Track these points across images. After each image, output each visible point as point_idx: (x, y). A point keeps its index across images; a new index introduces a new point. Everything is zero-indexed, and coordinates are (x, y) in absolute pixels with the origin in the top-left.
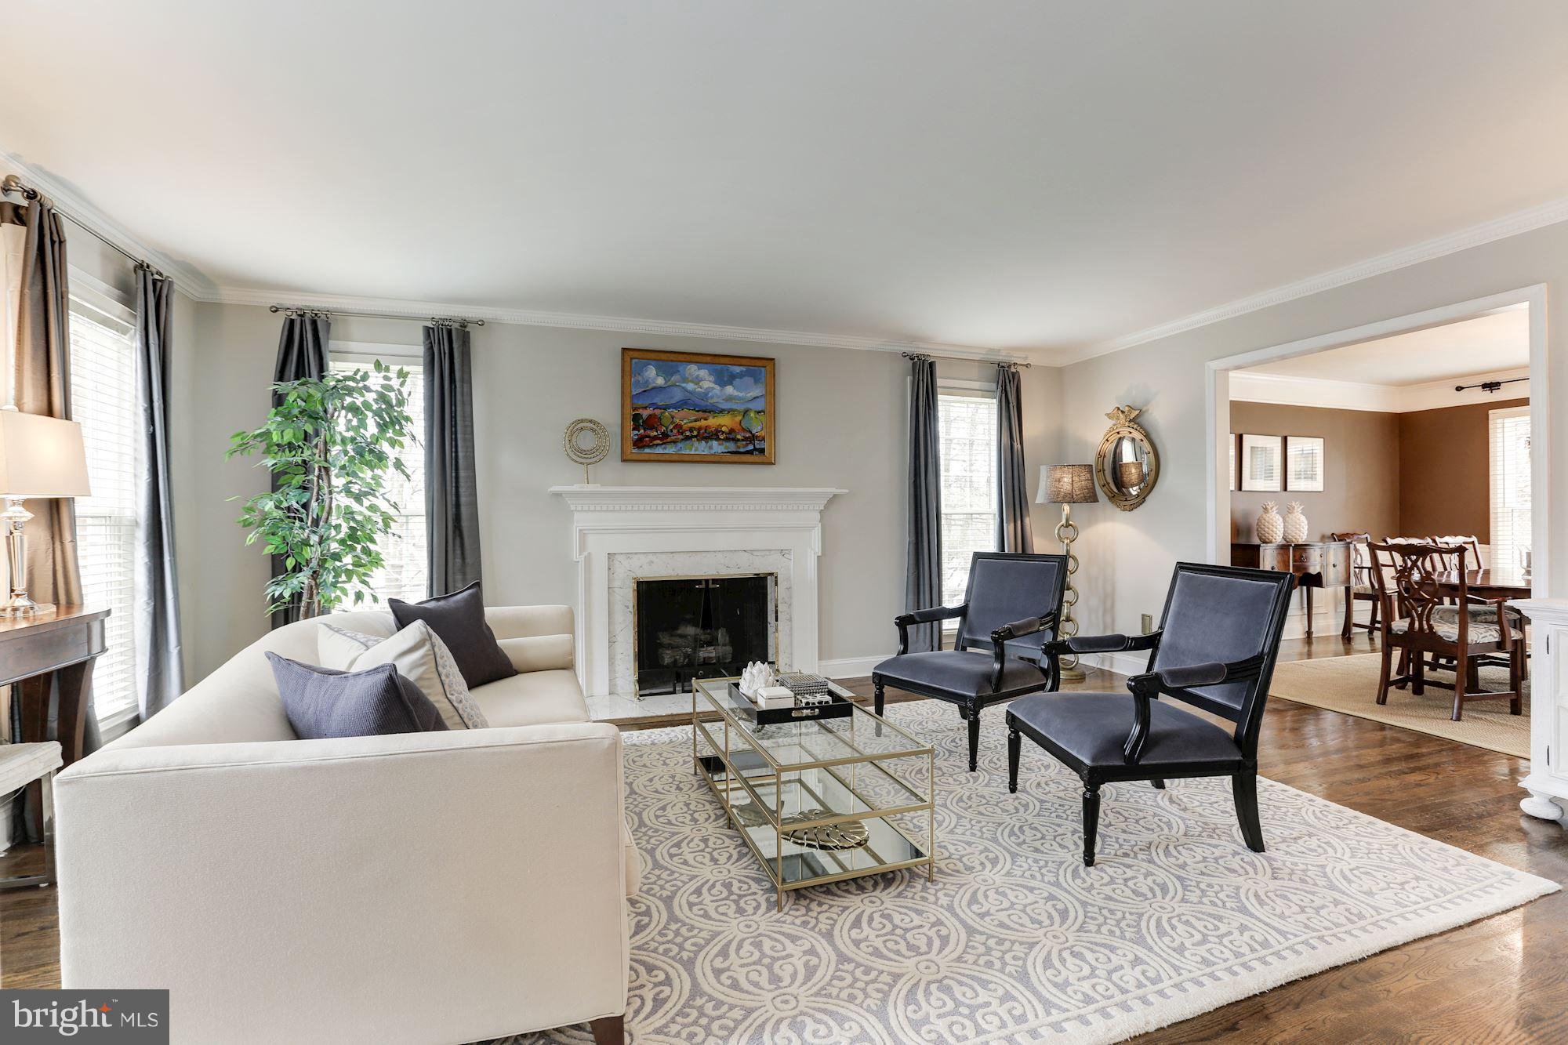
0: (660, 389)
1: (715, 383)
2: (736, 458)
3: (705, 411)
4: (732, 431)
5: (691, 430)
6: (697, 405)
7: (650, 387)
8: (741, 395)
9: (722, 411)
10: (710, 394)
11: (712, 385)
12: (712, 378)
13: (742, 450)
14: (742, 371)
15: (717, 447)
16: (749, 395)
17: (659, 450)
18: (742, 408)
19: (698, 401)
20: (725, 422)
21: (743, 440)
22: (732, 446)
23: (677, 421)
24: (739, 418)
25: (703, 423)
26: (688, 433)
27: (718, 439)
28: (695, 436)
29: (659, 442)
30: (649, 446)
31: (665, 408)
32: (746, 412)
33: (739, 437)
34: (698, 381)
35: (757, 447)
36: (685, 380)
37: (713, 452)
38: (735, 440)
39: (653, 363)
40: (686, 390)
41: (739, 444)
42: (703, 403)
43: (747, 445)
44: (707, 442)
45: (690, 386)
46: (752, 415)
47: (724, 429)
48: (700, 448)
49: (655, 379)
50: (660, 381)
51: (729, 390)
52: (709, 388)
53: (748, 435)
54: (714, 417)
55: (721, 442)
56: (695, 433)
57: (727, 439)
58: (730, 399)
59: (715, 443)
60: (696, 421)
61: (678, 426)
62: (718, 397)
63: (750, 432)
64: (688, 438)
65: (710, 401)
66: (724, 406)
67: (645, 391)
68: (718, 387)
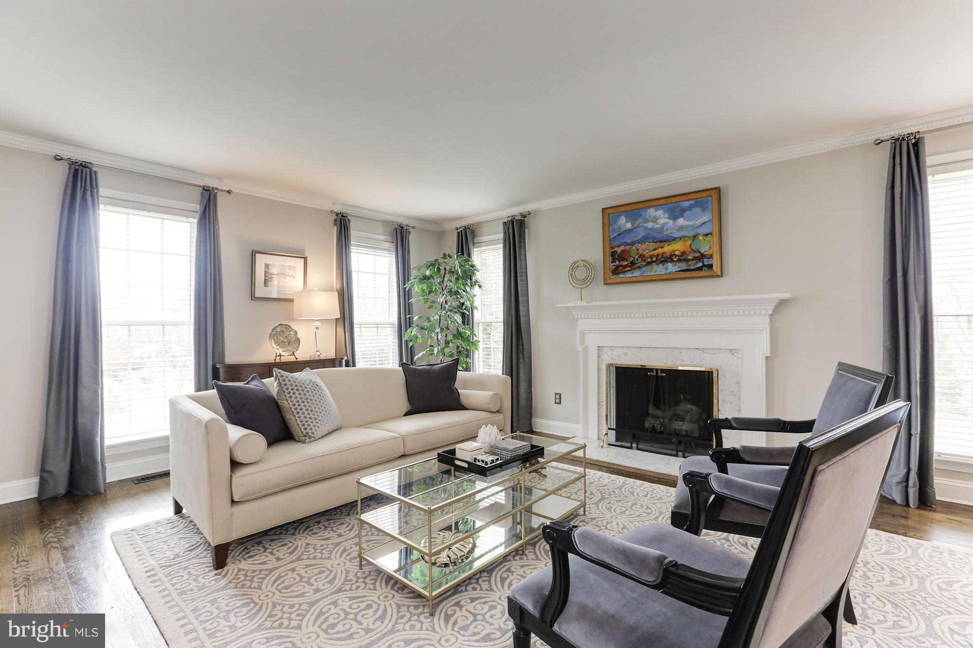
0: (629, 231)
1: (669, 218)
2: (687, 274)
3: (661, 242)
4: (683, 253)
5: (651, 257)
6: (654, 238)
7: (622, 231)
8: (690, 223)
9: (674, 239)
10: (665, 228)
11: (666, 220)
12: (666, 215)
13: (692, 268)
14: (690, 205)
15: (671, 267)
16: (697, 222)
17: (629, 275)
18: (691, 234)
19: (656, 235)
20: (677, 247)
21: (693, 260)
22: (683, 266)
23: (641, 252)
24: (689, 242)
25: (660, 251)
26: (649, 260)
27: (672, 261)
28: (655, 262)
29: (629, 269)
30: (623, 273)
31: (632, 244)
32: (695, 237)
33: (690, 257)
34: (655, 220)
35: (706, 263)
36: (646, 221)
37: (668, 272)
38: (687, 260)
39: (624, 214)
40: (647, 229)
41: (690, 263)
42: (659, 236)
43: (696, 263)
44: (663, 265)
45: (650, 225)
46: (701, 238)
47: (677, 253)
48: (658, 270)
49: (625, 225)
50: (629, 226)
51: (681, 221)
52: (664, 223)
53: (697, 255)
54: (668, 245)
55: (674, 263)
56: (654, 259)
57: (680, 261)
58: (682, 228)
59: (670, 265)
60: (655, 250)
61: (642, 256)
62: (671, 229)
63: (699, 252)
64: (649, 263)
65: (666, 233)
66: (677, 235)
67: (619, 235)
68: (671, 222)
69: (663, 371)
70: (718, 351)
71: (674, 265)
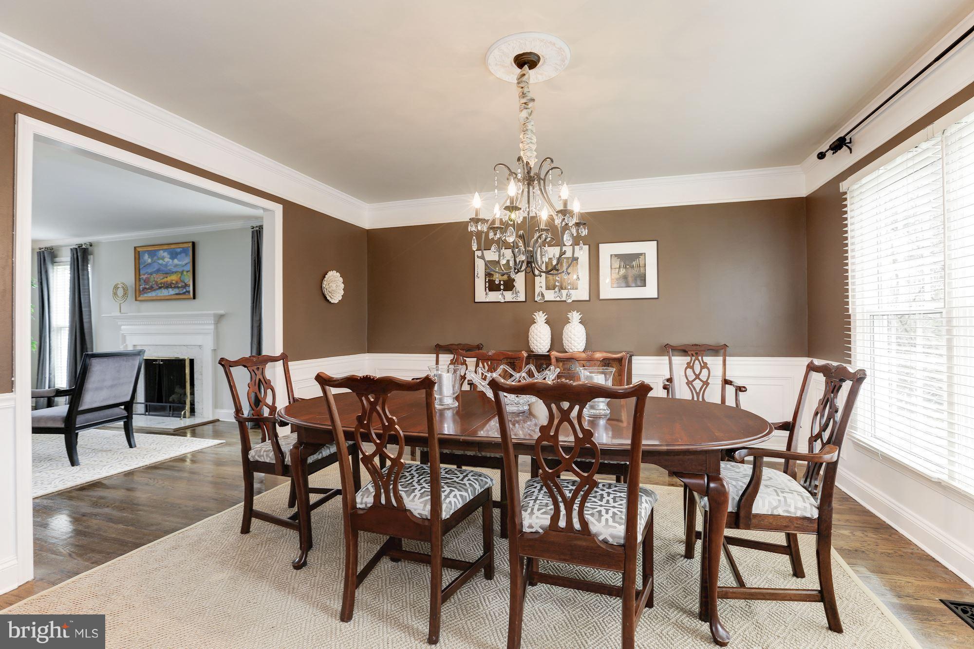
0: (149, 264)
1: (170, 258)
2: (178, 297)
3: (166, 274)
4: (177, 282)
5: (161, 284)
6: (163, 271)
7: (146, 264)
8: (180, 263)
9: (173, 273)
10: (168, 264)
11: (169, 260)
12: (169, 256)
13: (181, 292)
14: (181, 251)
15: (172, 292)
16: (183, 263)
17: (150, 295)
18: (180, 270)
19: (164, 269)
20: (173, 278)
21: (181, 287)
22: (176, 291)
23: (156, 279)
24: (180, 275)
25: (165, 280)
26: (160, 286)
27: (171, 287)
28: (162, 287)
29: (149, 291)
30: (146, 293)
31: (151, 274)
32: (182, 272)
33: (180, 285)
34: (163, 258)
35: (187, 290)
36: (159, 259)
37: (170, 294)
38: (178, 287)
39: (147, 252)
40: (159, 264)
41: (180, 289)
43: (183, 290)
44: (167, 290)
45: (161, 262)
46: (185, 273)
47: (174, 282)
48: (164, 293)
49: (147, 260)
50: (150, 261)
51: (176, 261)
53: (183, 284)
54: (170, 276)
56: (163, 285)
57: (175, 287)
58: (176, 265)
59: (170, 289)
60: (163, 279)
61: (156, 282)
62: (171, 265)
63: (184, 282)
64: (160, 288)
65: (169, 268)
66: (174, 270)
67: (144, 266)
68: (171, 260)
69: (162, 360)
70: (194, 347)
71: (173, 290)
